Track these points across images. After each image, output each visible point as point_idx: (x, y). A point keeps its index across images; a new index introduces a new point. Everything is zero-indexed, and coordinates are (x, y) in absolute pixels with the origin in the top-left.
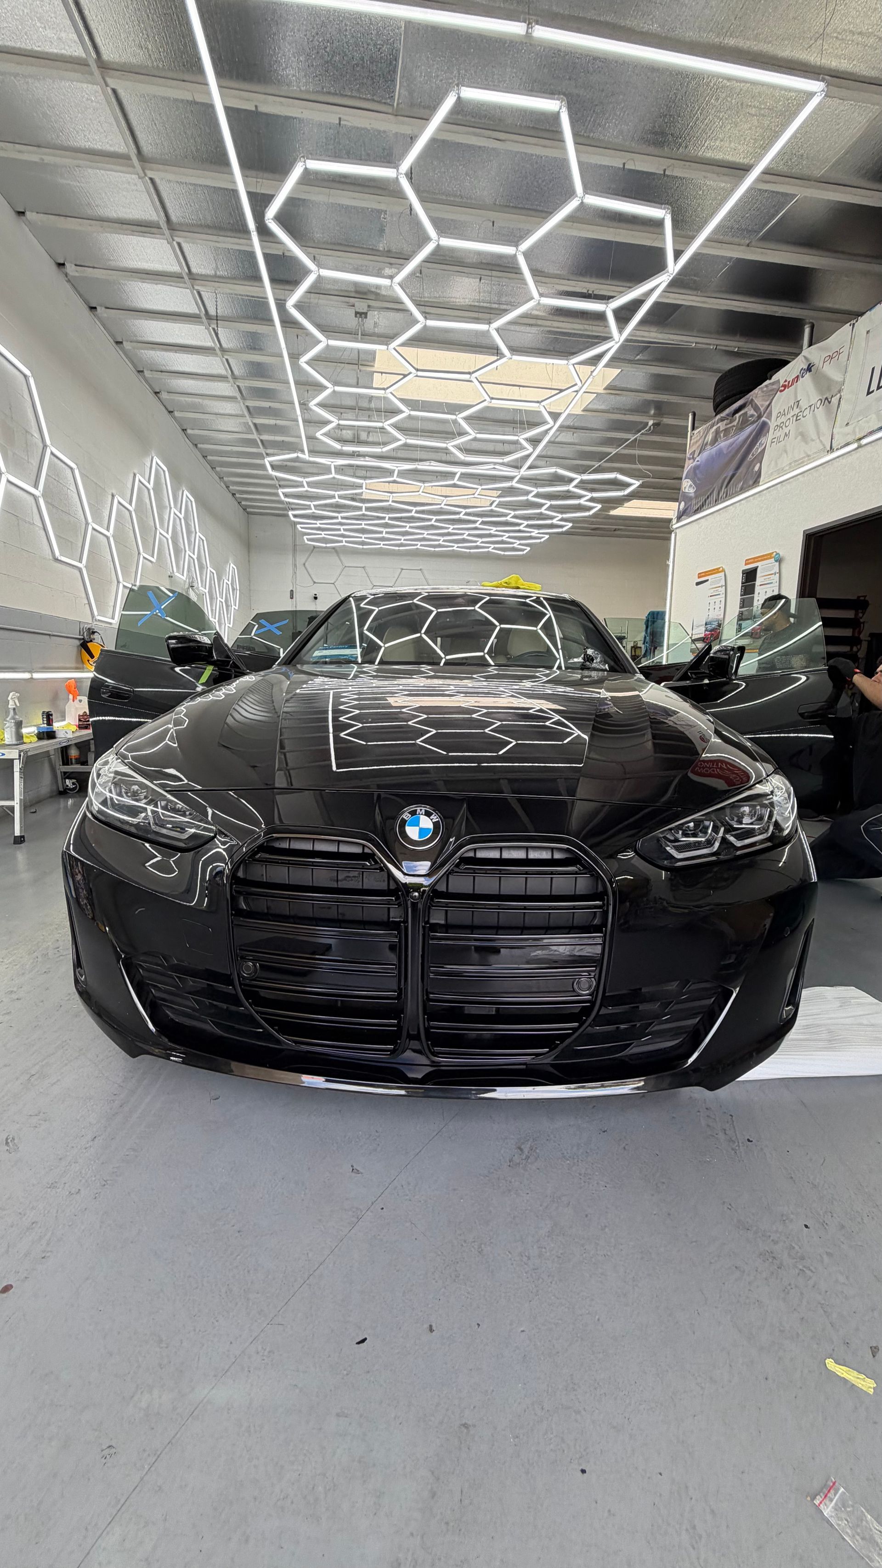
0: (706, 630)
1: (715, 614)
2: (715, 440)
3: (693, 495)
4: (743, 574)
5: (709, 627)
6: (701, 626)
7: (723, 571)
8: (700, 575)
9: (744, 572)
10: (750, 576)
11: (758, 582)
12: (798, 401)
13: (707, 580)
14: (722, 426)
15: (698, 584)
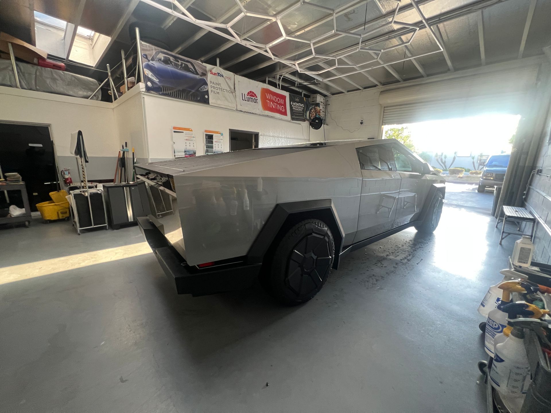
0: (186, 154)
1: (190, 148)
2: (166, 61)
3: (157, 83)
4: (206, 136)
5: (187, 153)
6: (183, 152)
7: (192, 131)
8: (174, 128)
9: (206, 135)
10: (210, 138)
11: (214, 140)
12: (220, 84)
13: (183, 132)
14: (172, 59)
15: (175, 132)
